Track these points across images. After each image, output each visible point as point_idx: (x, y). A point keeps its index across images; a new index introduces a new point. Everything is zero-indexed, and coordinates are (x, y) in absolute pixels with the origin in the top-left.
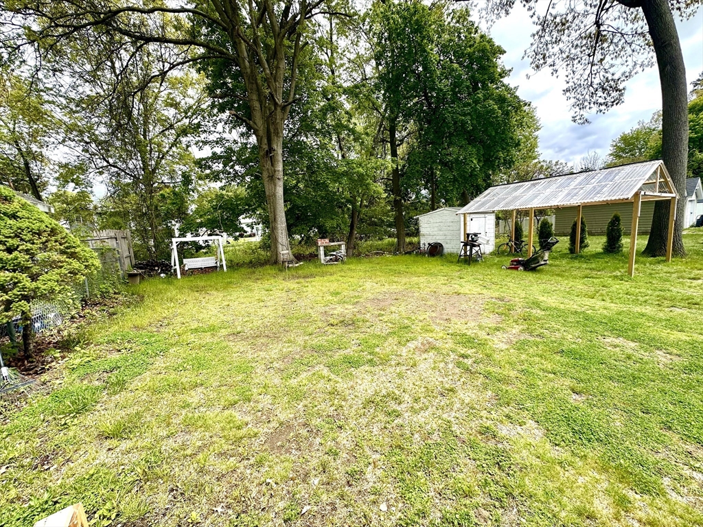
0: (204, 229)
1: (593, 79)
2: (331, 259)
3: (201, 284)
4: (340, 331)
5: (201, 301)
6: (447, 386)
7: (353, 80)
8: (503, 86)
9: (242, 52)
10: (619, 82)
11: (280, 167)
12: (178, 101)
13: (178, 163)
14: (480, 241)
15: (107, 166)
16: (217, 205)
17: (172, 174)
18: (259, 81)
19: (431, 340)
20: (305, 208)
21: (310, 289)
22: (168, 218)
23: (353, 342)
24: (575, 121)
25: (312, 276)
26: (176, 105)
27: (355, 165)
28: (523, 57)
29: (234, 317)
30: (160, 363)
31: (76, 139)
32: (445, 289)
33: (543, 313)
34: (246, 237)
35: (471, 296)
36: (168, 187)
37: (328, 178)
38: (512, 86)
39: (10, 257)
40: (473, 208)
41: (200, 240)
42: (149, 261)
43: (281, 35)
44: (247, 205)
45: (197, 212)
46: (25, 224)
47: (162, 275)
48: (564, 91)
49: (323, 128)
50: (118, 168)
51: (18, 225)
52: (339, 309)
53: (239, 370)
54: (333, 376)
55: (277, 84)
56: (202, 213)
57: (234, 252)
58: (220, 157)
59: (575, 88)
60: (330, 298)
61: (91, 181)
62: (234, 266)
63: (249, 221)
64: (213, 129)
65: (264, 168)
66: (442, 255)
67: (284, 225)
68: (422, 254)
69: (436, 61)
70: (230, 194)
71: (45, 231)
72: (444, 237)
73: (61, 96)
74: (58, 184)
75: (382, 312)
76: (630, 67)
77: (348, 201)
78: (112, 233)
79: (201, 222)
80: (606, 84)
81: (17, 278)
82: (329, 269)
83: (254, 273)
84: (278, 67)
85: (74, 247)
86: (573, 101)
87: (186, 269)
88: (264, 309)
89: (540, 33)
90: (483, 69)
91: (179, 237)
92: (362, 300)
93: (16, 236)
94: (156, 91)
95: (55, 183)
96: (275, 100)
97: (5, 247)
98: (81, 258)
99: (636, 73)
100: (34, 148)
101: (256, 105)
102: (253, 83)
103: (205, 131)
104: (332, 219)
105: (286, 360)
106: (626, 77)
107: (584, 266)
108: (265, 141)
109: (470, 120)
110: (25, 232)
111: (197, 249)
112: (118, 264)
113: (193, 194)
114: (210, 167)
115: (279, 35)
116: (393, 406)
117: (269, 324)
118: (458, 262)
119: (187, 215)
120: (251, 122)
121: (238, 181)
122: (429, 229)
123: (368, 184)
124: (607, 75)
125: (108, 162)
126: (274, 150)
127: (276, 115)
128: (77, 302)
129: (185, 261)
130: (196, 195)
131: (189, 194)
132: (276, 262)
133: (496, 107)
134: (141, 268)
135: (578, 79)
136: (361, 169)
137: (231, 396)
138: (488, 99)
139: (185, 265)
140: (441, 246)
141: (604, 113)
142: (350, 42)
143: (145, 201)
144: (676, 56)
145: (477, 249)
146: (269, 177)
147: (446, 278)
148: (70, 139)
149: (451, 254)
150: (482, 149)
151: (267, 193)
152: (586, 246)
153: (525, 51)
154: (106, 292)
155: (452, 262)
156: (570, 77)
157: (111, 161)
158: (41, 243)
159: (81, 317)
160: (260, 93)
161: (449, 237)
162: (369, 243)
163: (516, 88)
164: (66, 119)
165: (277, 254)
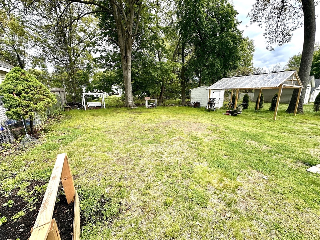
0: (96, 90)
1: (278, 29)
2: (150, 106)
3: (95, 113)
4: (148, 132)
5: (94, 119)
6: (181, 151)
7: (167, 23)
8: (237, 30)
9: (115, 9)
10: (290, 31)
11: (130, 64)
12: (85, 29)
13: (85, 59)
14: (215, 102)
15: (53, 59)
16: (102, 79)
17: (82, 64)
18: (122, 23)
19: (181, 137)
20: (141, 83)
21: (139, 117)
22: (81, 84)
23: (152, 136)
24: (267, 49)
25: (141, 112)
26: (84, 31)
27: (164, 65)
28: (247, 16)
29: (108, 126)
30: (79, 138)
31: (40, 45)
32: (194, 120)
33: (229, 131)
34: (115, 94)
35: (203, 124)
36: (80, 70)
37: (151, 70)
38: (241, 30)
39: (27, 95)
40: (213, 87)
41: (95, 94)
42: (73, 102)
43: (133, 3)
44: (115, 80)
45: (93, 82)
46: (31, 84)
47: (78, 109)
48: (264, 34)
49: (151, 46)
50: (58, 60)
51: (29, 84)
52: (149, 125)
53: (108, 142)
54: (141, 146)
55: (130, 25)
56: (95, 83)
57: (109, 101)
58: (104, 58)
59: (270, 33)
60: (147, 121)
61: (47, 65)
62: (109, 107)
63: (116, 87)
64: (101, 44)
65: (123, 64)
66: (199, 107)
67: (131, 90)
68: (191, 106)
69: (205, 16)
70: (108, 74)
71: (38, 87)
72: (201, 100)
73: (32, 24)
74: (32, 65)
75: (166, 127)
76: (296, 24)
77: (160, 81)
78: (58, 89)
79: (95, 87)
80: (284, 32)
81: (29, 103)
82: (149, 110)
83: (117, 110)
84: (131, 18)
85: (48, 93)
86: (268, 39)
87: (88, 106)
88: (120, 123)
89: (256, 5)
90: (227, 21)
91: (85, 93)
92: (159, 122)
93: (29, 88)
94: (75, 23)
95: (30, 65)
96: (129, 33)
97: (25, 92)
98: (50, 98)
99: (298, 27)
100: (21, 48)
101: (121, 34)
102: (119, 24)
103: (98, 45)
104: (153, 89)
105: (125, 141)
106: (294, 29)
107: (259, 115)
108: (124, 51)
109: (218, 46)
110: (31, 87)
111: (93, 98)
112: (60, 103)
113: (92, 74)
114: (99, 62)
115: (131, 2)
116: (161, 155)
117: (121, 129)
118: (205, 110)
119: (89, 83)
120: (118, 43)
121: (112, 69)
122: (194, 96)
123: (169, 73)
124: (285, 27)
125: (54, 57)
126: (128, 56)
127: (129, 40)
128: (46, 116)
129: (88, 103)
130: (93, 74)
131: (90, 74)
132: (127, 106)
133: (230, 40)
134: (69, 105)
135: (271, 29)
136: (166, 67)
137: (105, 149)
138: (228, 36)
139: (88, 105)
140: (199, 103)
141: (281, 46)
142: (167, 4)
143: (71, 76)
144: (312, 22)
145: (214, 105)
146: (125, 68)
147: (197, 116)
148: (37, 45)
149: (203, 107)
150: (223, 60)
151: (124, 75)
152: (262, 107)
153: (249, 13)
154: (56, 114)
155: (202, 111)
156: (267, 27)
157: (55, 56)
158: (37, 91)
159: (48, 122)
160: (122, 29)
161: (203, 100)
162: (170, 100)
163: (242, 31)
164: (35, 36)
165: (127, 103)
